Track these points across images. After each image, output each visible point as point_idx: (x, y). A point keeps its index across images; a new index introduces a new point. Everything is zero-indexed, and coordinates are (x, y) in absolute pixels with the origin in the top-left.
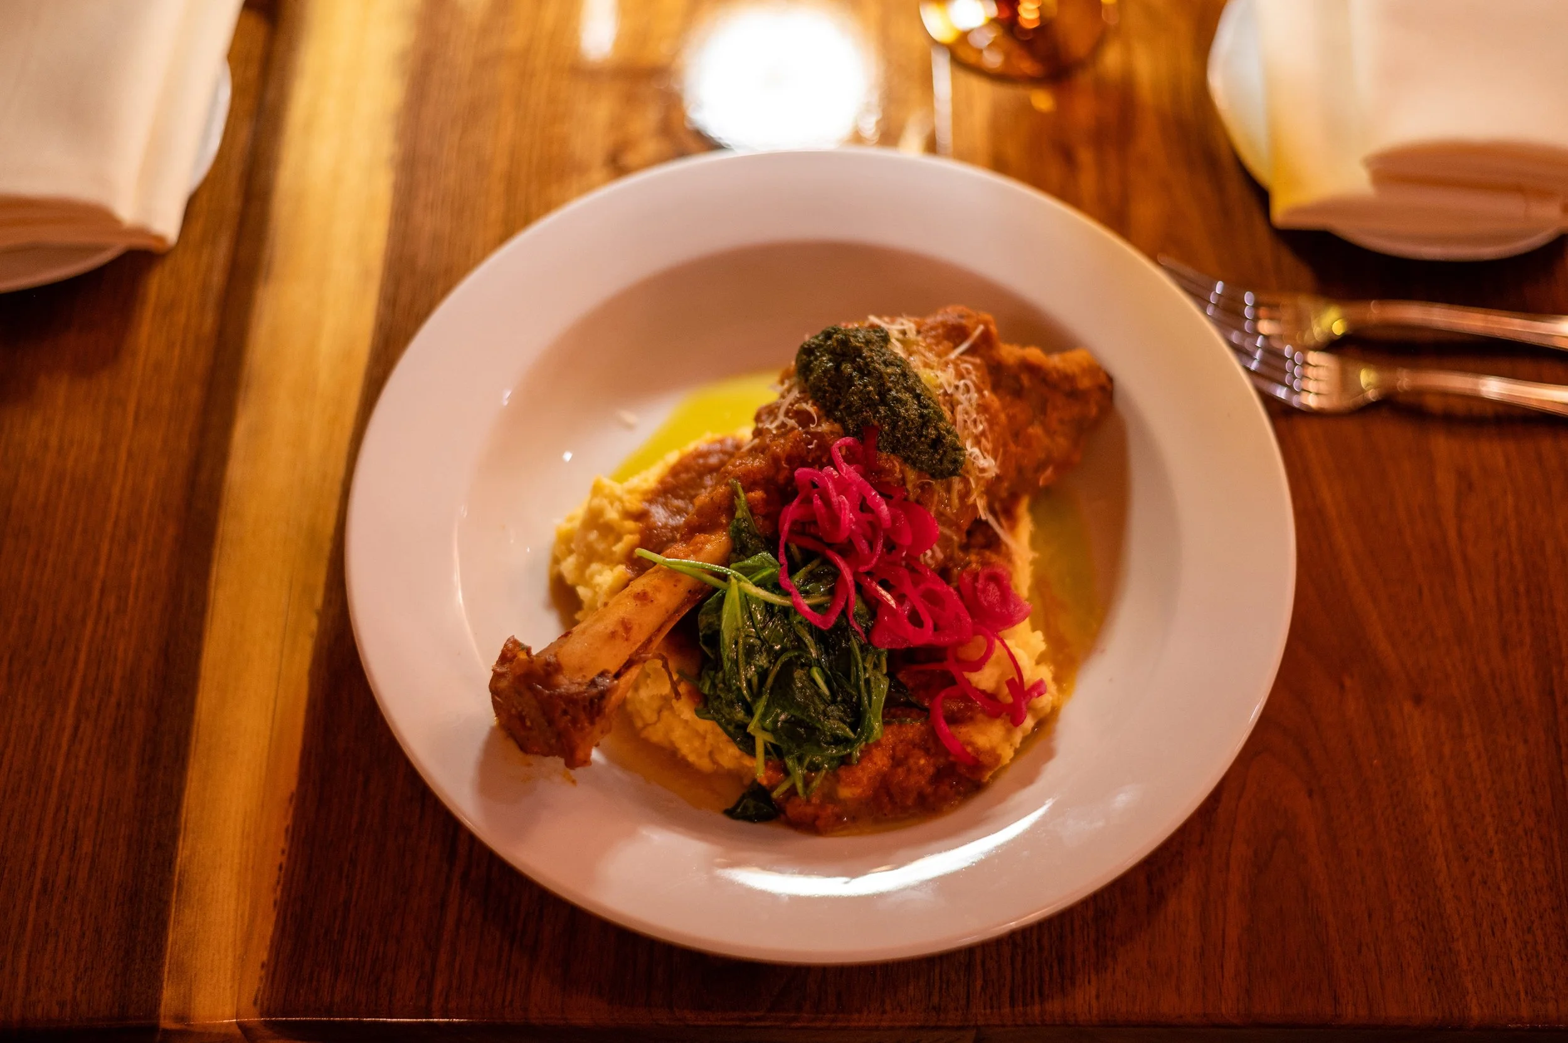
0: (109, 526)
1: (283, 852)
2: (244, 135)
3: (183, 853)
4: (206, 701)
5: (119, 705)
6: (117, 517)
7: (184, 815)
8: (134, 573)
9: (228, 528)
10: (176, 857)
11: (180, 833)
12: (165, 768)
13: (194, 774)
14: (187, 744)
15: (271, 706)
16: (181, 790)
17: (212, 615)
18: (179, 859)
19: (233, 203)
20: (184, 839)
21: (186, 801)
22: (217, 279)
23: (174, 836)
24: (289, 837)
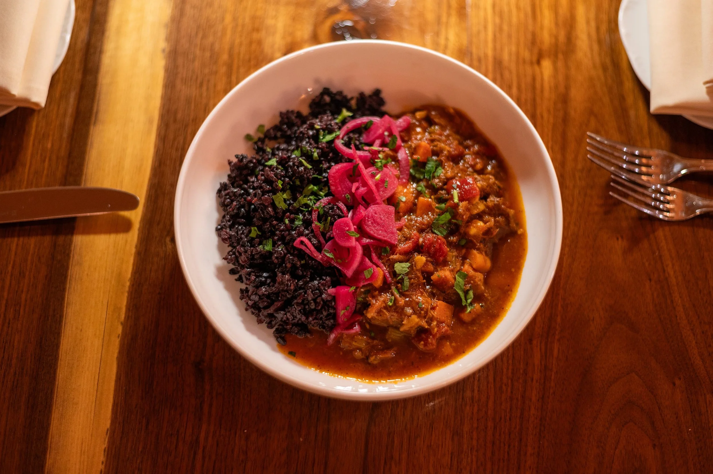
0: (10, 268)
1: (103, 463)
2: (84, 35)
3: (49, 462)
4: (61, 374)
5: (15, 374)
6: (14, 261)
7: (50, 440)
8: (23, 296)
9: (74, 271)
10: (46, 463)
11: (47, 450)
12: (40, 412)
13: (55, 415)
14: (52, 398)
15: (97, 377)
16: (49, 425)
17: (65, 323)
18: (47, 465)
19: (78, 76)
20: (50, 453)
21: (51, 431)
22: (68, 121)
23: (44, 451)
24: (106, 455)
